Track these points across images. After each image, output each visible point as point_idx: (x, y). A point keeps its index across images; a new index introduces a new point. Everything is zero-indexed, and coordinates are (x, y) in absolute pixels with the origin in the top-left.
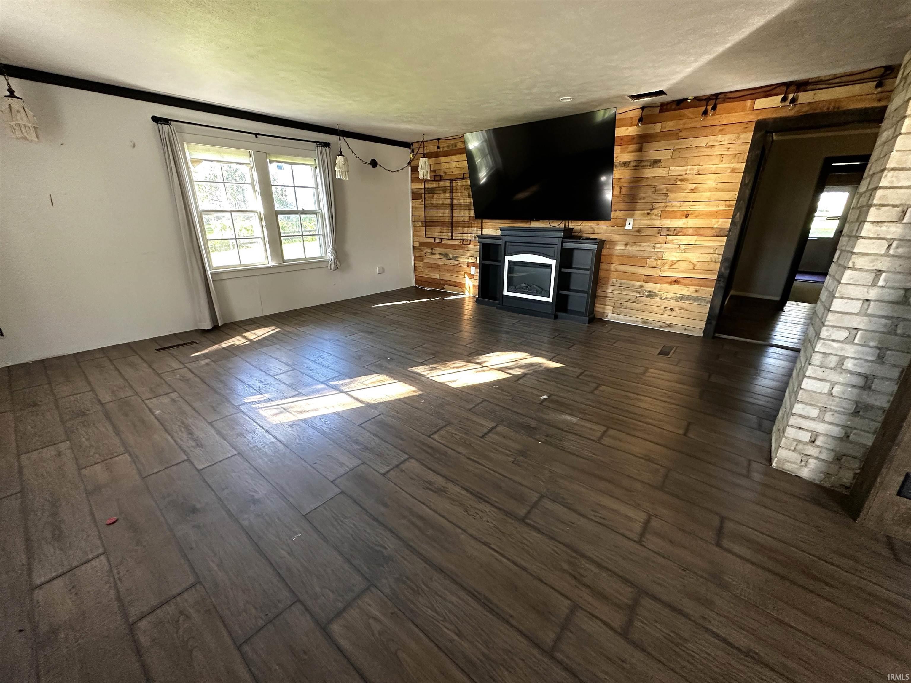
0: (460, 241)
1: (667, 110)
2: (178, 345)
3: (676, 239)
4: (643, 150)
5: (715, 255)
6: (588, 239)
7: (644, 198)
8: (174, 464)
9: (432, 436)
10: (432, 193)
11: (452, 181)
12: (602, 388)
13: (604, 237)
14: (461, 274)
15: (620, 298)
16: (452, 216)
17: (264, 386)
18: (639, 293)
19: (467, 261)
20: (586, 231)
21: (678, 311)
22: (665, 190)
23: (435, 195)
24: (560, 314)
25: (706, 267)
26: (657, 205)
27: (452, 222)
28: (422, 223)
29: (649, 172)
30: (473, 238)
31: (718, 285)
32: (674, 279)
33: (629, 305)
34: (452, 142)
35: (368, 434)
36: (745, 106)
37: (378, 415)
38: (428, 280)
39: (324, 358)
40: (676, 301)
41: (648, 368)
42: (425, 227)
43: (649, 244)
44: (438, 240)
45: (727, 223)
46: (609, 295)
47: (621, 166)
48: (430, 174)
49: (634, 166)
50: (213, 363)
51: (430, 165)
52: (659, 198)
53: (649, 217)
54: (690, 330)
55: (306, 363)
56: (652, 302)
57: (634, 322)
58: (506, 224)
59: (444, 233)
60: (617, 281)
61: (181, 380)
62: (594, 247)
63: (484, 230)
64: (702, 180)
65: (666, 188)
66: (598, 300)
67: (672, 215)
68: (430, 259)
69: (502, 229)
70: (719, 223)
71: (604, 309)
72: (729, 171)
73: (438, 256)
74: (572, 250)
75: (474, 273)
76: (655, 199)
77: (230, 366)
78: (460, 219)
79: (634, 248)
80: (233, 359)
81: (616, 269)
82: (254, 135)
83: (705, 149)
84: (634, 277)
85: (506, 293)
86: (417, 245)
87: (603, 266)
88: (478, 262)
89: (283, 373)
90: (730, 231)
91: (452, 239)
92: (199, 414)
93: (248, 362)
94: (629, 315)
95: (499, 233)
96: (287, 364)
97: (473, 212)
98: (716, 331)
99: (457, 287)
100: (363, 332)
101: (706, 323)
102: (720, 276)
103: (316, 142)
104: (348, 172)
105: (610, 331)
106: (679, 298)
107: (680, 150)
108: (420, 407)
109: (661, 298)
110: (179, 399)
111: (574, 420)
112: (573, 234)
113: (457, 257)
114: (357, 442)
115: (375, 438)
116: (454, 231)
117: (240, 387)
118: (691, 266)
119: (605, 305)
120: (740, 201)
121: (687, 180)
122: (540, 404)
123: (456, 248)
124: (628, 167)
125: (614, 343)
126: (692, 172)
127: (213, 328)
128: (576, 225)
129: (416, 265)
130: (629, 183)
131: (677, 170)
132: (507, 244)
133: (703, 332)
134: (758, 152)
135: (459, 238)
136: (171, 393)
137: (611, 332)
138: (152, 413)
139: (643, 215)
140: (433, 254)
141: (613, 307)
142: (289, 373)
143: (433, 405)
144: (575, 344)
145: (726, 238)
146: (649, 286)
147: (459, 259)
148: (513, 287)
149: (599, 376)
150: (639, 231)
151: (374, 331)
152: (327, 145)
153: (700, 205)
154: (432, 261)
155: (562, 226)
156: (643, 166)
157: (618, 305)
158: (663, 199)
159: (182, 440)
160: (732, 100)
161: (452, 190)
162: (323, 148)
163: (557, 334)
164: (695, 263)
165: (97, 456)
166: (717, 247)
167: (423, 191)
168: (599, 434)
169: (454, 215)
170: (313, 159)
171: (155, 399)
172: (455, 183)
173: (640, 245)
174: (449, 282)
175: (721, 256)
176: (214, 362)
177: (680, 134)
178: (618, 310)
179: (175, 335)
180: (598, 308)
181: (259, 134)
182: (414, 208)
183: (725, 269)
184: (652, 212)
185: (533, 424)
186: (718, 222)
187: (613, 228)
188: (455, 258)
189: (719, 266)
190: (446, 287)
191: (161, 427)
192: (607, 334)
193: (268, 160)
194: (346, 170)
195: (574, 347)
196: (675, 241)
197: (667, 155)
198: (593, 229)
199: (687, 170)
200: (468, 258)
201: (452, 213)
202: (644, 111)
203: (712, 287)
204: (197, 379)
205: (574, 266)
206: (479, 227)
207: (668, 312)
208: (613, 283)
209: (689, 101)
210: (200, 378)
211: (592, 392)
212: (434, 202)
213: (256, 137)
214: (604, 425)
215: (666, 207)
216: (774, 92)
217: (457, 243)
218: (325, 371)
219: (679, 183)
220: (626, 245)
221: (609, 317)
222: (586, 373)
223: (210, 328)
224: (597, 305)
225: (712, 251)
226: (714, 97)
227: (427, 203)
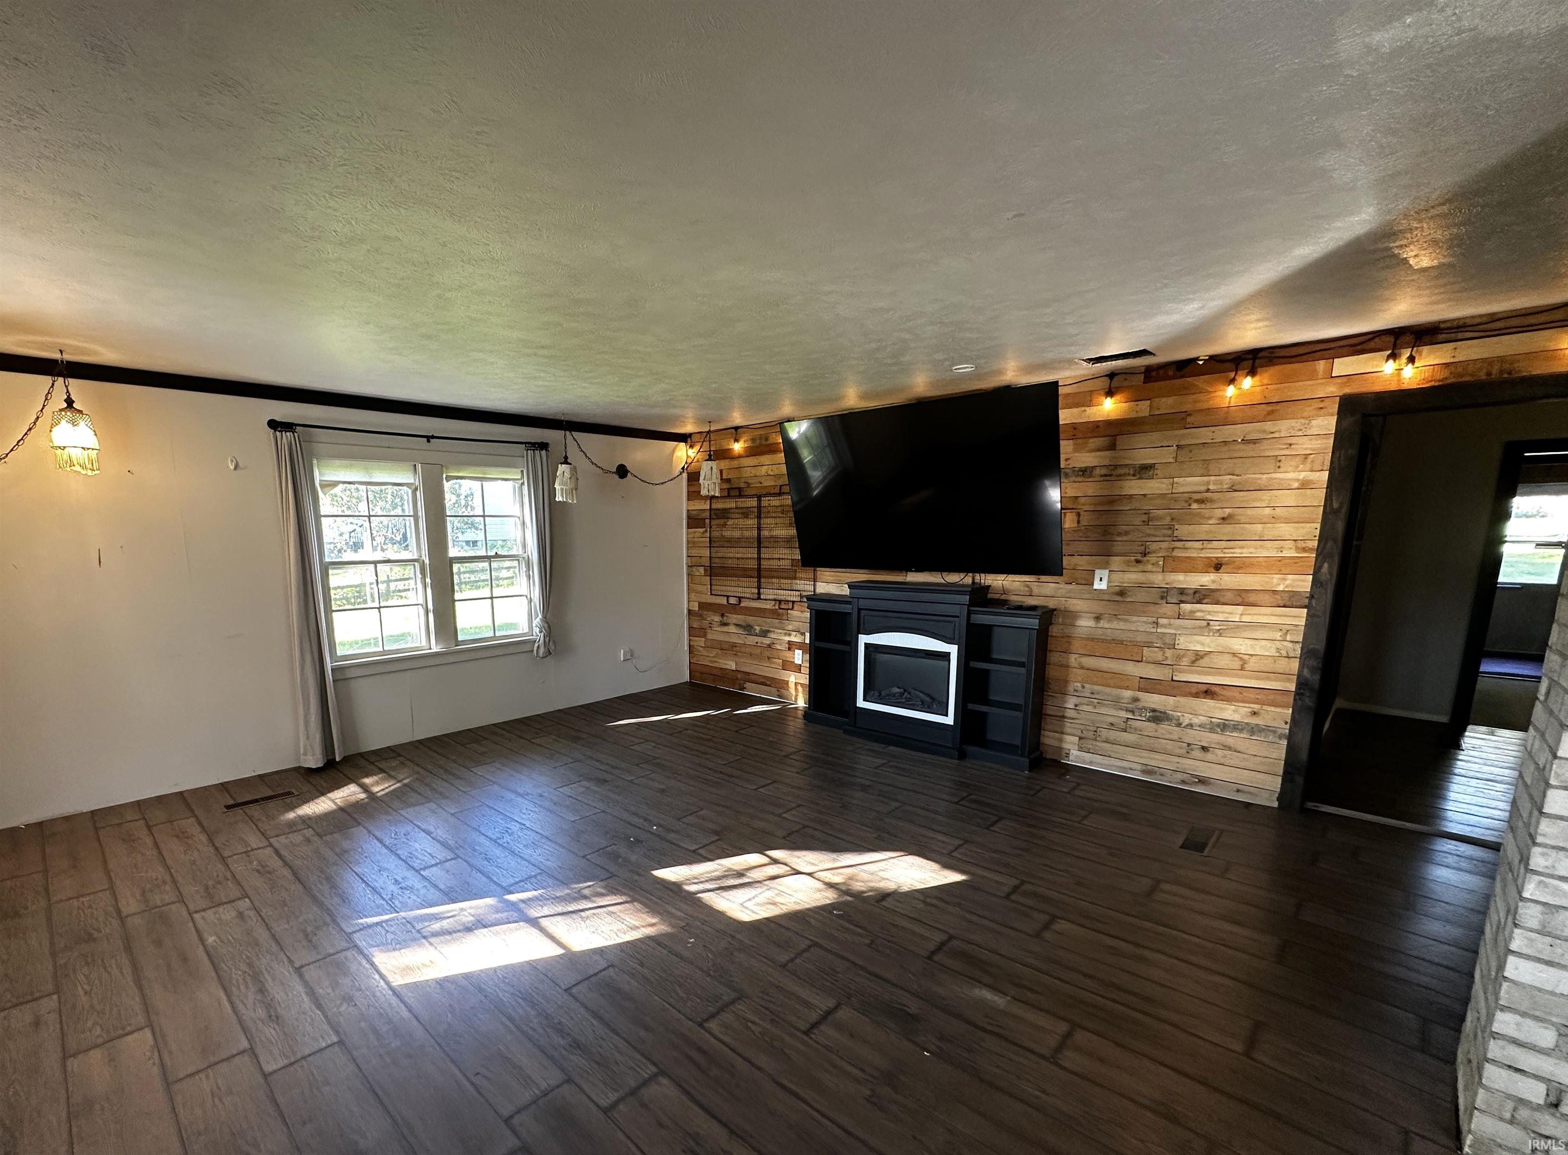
0: (773, 603)
1: (1157, 380)
2: (263, 799)
3: (1202, 611)
4: (1118, 447)
5: (1286, 643)
6: (1020, 608)
7: (1127, 533)
8: (224, 1057)
9: (706, 1025)
10: (724, 518)
11: (759, 498)
12: (1061, 925)
13: (1051, 604)
14: (774, 663)
15: (1093, 722)
16: (759, 559)
17: (400, 891)
18: (1133, 712)
19: (787, 638)
20: (1014, 591)
21: (1220, 752)
22: (1168, 519)
23: (730, 522)
24: (971, 749)
25: (1269, 665)
26: (1154, 546)
27: (759, 569)
28: (705, 570)
29: (1134, 487)
30: (798, 599)
31: (1299, 703)
32: (1204, 688)
33: (1113, 735)
34: (762, 432)
35: (582, 1010)
36: (1315, 370)
37: (604, 969)
38: (714, 672)
39: (513, 833)
40: (1212, 730)
41: (1159, 882)
42: (711, 576)
43: (1145, 619)
44: (733, 601)
45: (1305, 584)
46: (1070, 713)
47: (1078, 476)
48: (720, 484)
49: (1102, 476)
50: (316, 838)
51: (721, 471)
52: (1158, 533)
53: (1140, 567)
54: (1250, 793)
55: (480, 844)
56: (1160, 731)
57: (1124, 769)
58: (861, 576)
59: (746, 588)
60: (1083, 687)
61: (258, 871)
62: (1034, 623)
63: (818, 584)
64: (1243, 501)
65: (1170, 515)
66: (1048, 724)
67: (1190, 566)
68: (717, 634)
69: (851, 586)
70: (1288, 582)
71: (1061, 740)
72: (1296, 485)
73: (732, 629)
74: (989, 628)
75: (800, 662)
76: (1149, 535)
77: (346, 844)
78: (774, 564)
79: (1115, 625)
80: (354, 830)
81: (1080, 663)
82: (426, 439)
83: (1241, 446)
84: (1119, 680)
85: (861, 703)
86: (695, 607)
87: (1054, 658)
88: (807, 641)
89: (436, 864)
90: (1312, 597)
91: (759, 598)
92: (282, 949)
93: (377, 839)
94: (1113, 755)
95: (846, 591)
96: (444, 844)
97: (798, 551)
98: (1308, 795)
99: (769, 686)
100: (589, 779)
101: (1283, 780)
102: (1302, 684)
103: (525, 443)
104: (576, 490)
105: (1074, 789)
106: (1218, 725)
107: (1191, 447)
108: (687, 954)
109: (1179, 725)
110: (252, 913)
111: (998, 1000)
112: (990, 596)
113: (769, 631)
114: (560, 1030)
115: (595, 1022)
116: (763, 585)
117: (358, 891)
118: (1237, 664)
119: (1062, 733)
120: (1326, 542)
121: (1211, 501)
122: (929, 958)
123: (767, 615)
124: (1090, 476)
125: (1085, 817)
126: (1219, 486)
127: (325, 765)
128: (997, 581)
129: (692, 643)
130: (1095, 504)
131: (1190, 483)
132: (863, 613)
133: (1278, 799)
134: (1353, 452)
135: (771, 597)
136: (239, 899)
137: (1077, 792)
138: (202, 940)
139: (1128, 563)
140: (725, 624)
141: (1080, 738)
142: (447, 864)
143: (712, 952)
144: (1001, 819)
145: (1306, 610)
146: (1154, 700)
147: (773, 636)
148: (877, 694)
149: (1054, 895)
150: (1122, 593)
151: (609, 777)
152: (543, 446)
153: (1242, 547)
154: (721, 638)
155: (968, 580)
156: (1120, 475)
157: (1090, 735)
158: (1164, 536)
159: (245, 1005)
160: (1284, 360)
161: (759, 512)
162: (537, 452)
163: (965, 794)
164: (1246, 657)
165: (98, 1031)
166: (1288, 627)
167: (708, 514)
168: (1053, 1042)
169: (762, 556)
170: (519, 470)
171: (210, 912)
172: (765, 502)
173: (1126, 621)
174: (753, 677)
175: (1298, 647)
176: (318, 834)
177: (1189, 419)
178: (1089, 744)
179: (261, 777)
180: (1049, 738)
181: (433, 437)
182: (691, 544)
183: (1312, 670)
184: (1145, 559)
185: (913, 1006)
186: (1285, 579)
187: (1070, 587)
188: (764, 633)
189: (1297, 665)
190: (748, 685)
191: (213, 974)
192: (1068, 796)
193: (444, 476)
194: (573, 486)
195: (999, 825)
196: (1199, 614)
197: (1167, 455)
198: (1028, 586)
199: (1208, 483)
200: (790, 635)
201: (759, 553)
202: (1113, 382)
203: (1287, 707)
204: (286, 872)
205: (995, 656)
206: (808, 579)
207: (1197, 753)
208: (1075, 691)
209: (1201, 363)
210: (293, 871)
211: (1038, 935)
212: (727, 533)
213: (428, 441)
214: (1063, 1019)
215: (1173, 549)
216: (1372, 345)
217: (768, 607)
218: (512, 862)
219: (1195, 506)
220: (1098, 618)
221: (1071, 758)
222: (1026, 887)
223: (320, 765)
224: (1047, 733)
225: (1278, 635)
226: (1250, 356)
227: (713, 534)
